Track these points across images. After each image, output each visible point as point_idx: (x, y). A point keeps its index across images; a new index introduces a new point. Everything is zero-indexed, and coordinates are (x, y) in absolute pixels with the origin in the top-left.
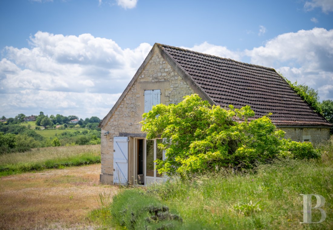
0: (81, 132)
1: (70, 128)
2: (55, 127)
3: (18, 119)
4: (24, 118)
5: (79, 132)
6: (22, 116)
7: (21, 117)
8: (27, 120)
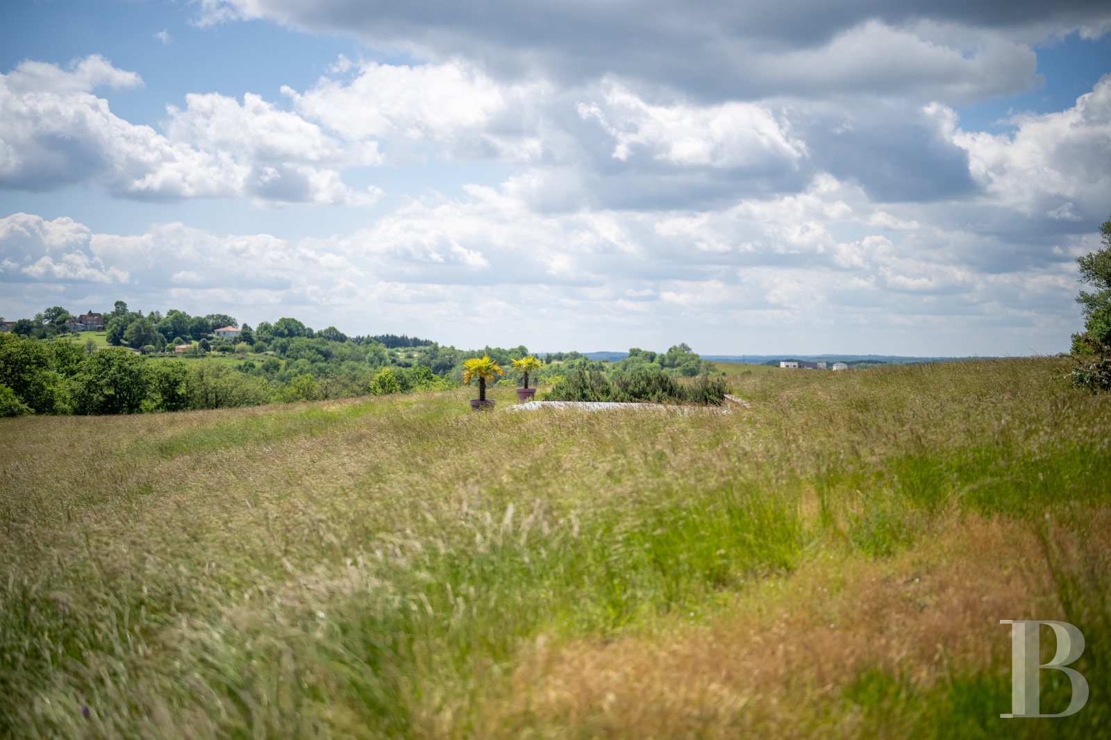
0: (258, 365)
1: (221, 353)
2: (171, 350)
3: (46, 323)
4: (67, 321)
5: (252, 366)
6: (58, 314)
7: (53, 318)
8: (76, 328)
